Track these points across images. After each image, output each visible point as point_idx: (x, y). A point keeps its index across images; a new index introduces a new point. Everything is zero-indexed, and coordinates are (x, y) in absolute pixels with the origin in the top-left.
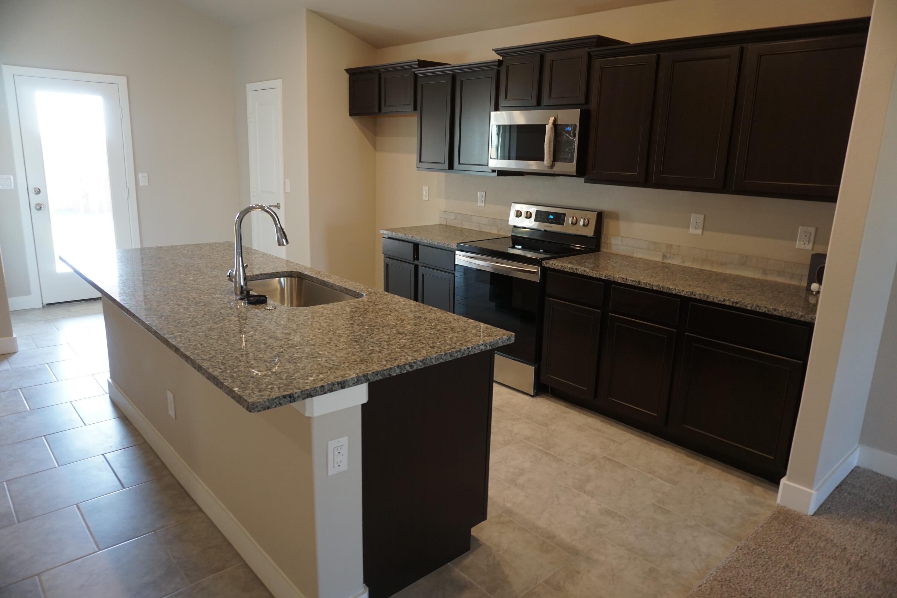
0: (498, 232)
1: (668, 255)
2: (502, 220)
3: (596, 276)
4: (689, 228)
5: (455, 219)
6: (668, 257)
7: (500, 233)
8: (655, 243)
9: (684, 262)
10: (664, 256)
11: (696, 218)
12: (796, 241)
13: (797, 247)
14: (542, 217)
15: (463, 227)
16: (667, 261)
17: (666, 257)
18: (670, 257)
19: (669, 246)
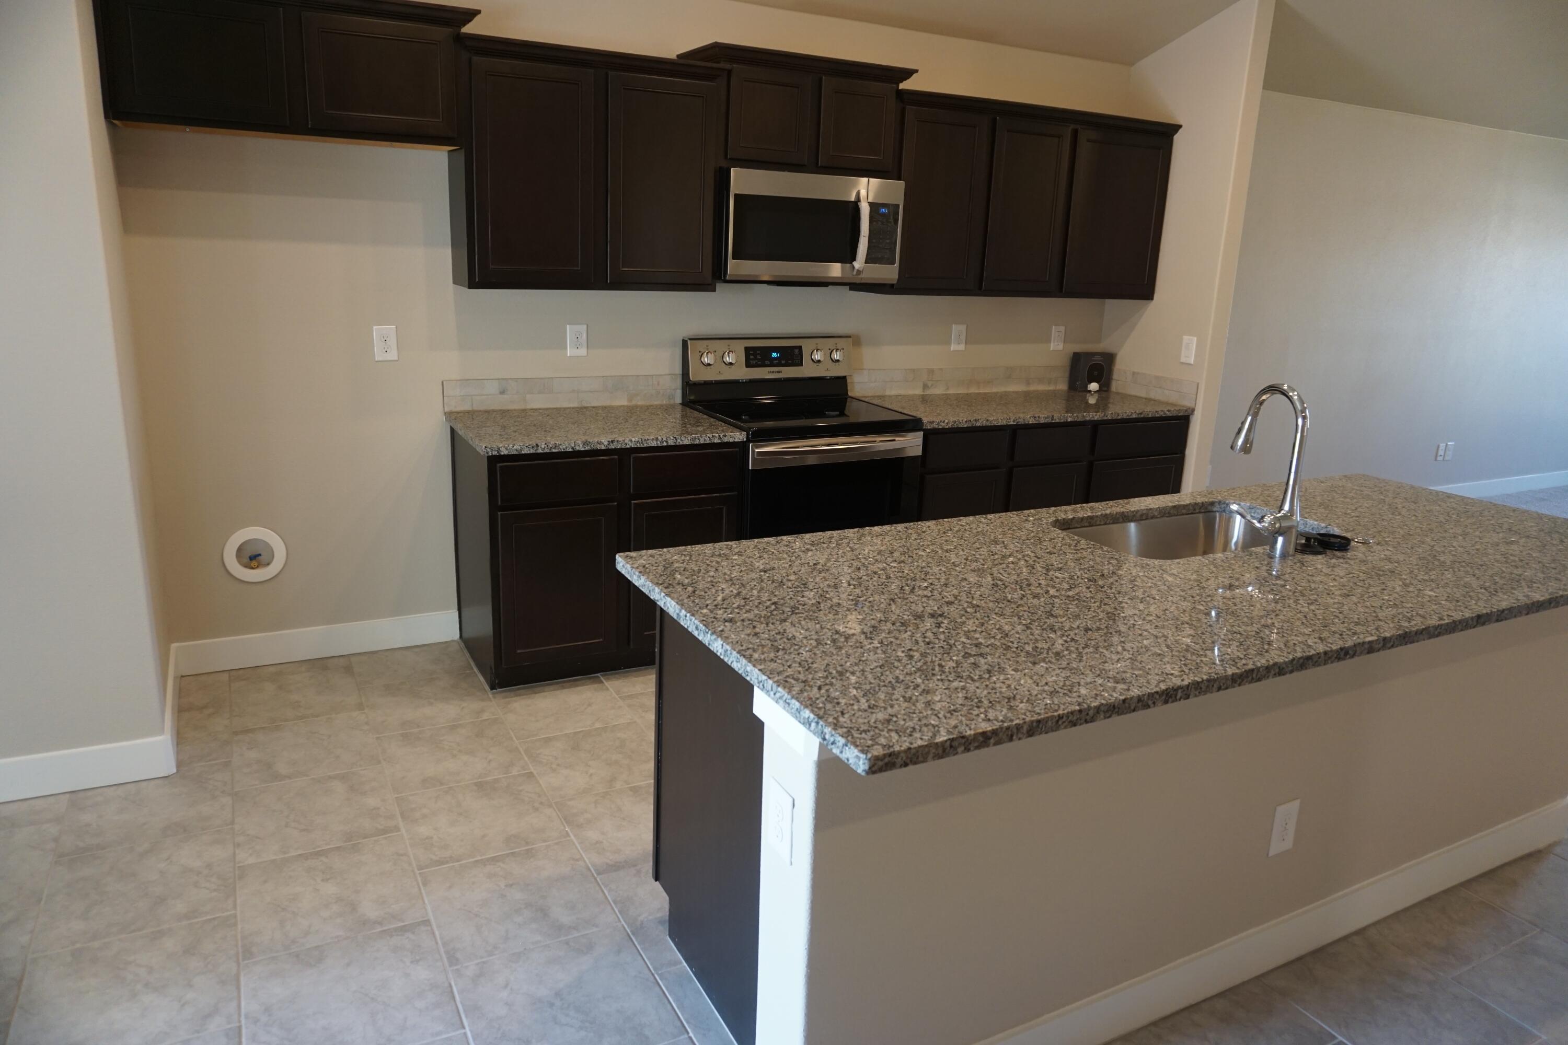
0: (630, 400)
1: (930, 384)
2: (638, 376)
3: (1002, 424)
4: (950, 343)
5: (502, 392)
6: (930, 386)
7: (634, 403)
8: (913, 371)
9: (948, 389)
10: (925, 387)
11: (958, 329)
12: (1050, 342)
13: (1051, 349)
14: (759, 357)
15: (529, 407)
16: (928, 392)
17: (928, 387)
18: (932, 385)
19: (931, 372)
